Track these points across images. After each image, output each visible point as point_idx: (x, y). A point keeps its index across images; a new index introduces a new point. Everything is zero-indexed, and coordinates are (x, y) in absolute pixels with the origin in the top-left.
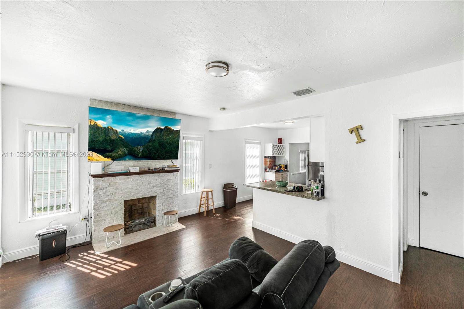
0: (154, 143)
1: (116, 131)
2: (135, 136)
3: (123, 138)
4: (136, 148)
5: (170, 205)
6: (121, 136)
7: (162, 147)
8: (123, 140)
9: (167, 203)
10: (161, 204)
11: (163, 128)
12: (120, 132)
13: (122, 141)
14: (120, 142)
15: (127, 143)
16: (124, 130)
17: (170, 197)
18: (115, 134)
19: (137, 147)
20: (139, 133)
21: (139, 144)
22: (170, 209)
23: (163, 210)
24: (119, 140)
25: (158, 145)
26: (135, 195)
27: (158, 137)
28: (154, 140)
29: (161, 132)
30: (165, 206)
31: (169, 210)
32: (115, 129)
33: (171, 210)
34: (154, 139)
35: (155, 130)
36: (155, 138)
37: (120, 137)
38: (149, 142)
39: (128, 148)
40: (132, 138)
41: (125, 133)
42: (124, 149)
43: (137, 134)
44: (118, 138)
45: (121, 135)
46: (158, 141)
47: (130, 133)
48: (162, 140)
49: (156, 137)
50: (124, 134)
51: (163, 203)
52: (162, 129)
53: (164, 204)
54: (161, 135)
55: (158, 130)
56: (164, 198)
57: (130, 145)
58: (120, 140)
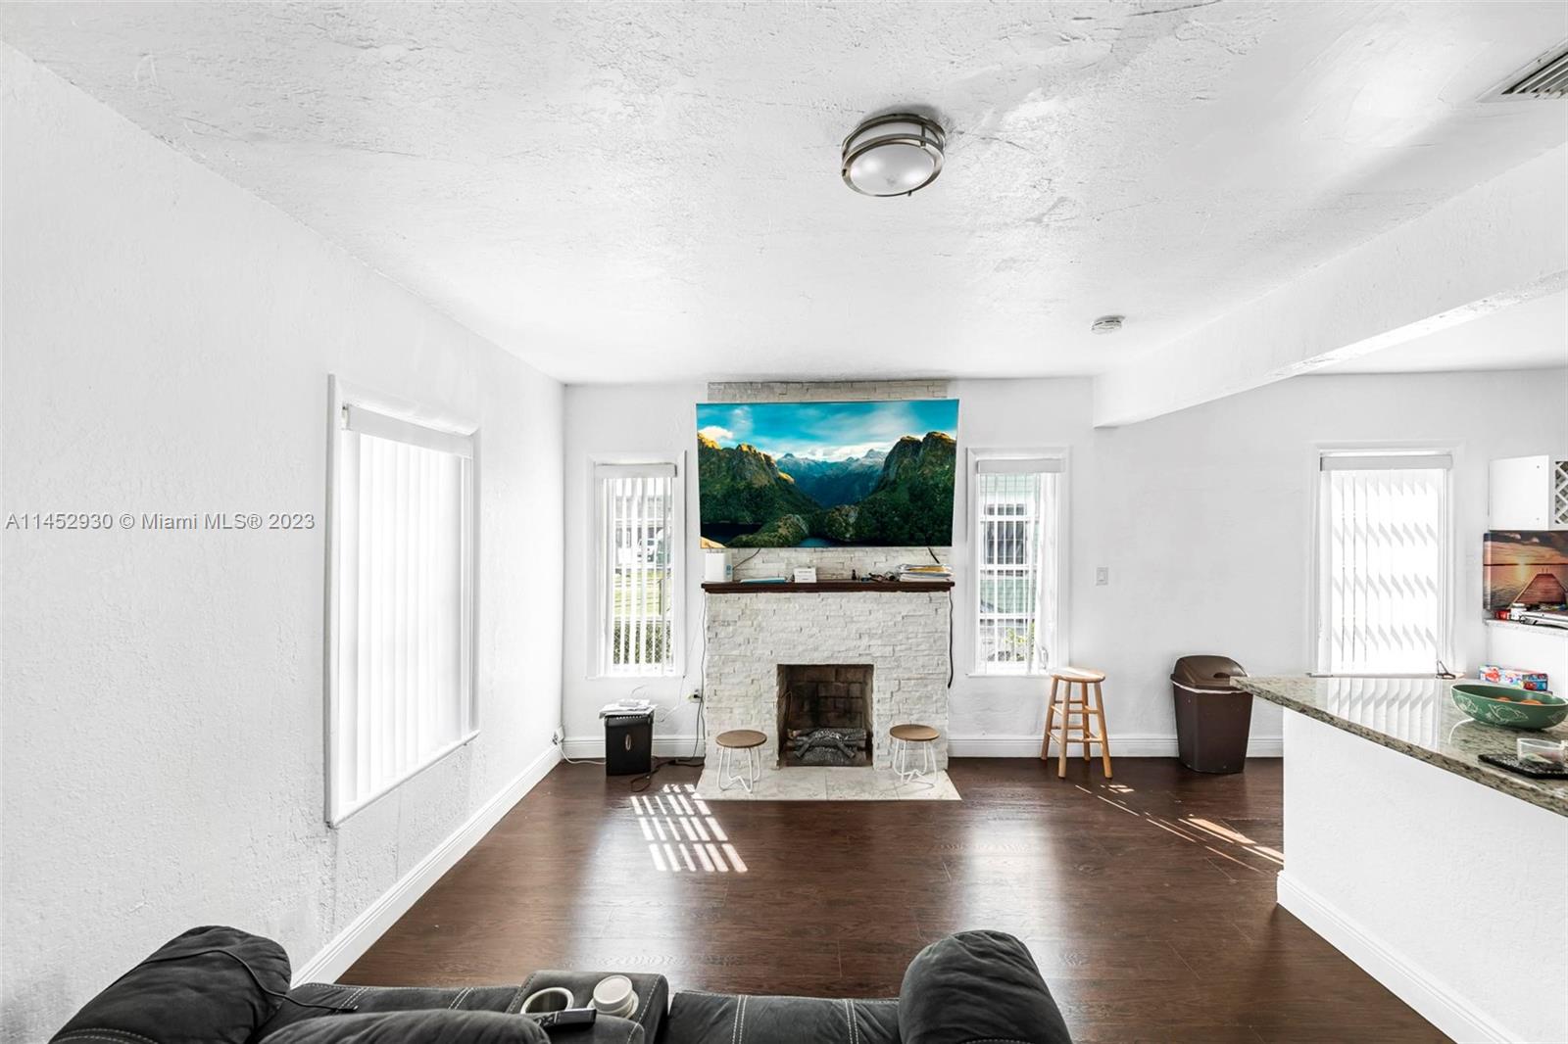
0: (894, 490)
1: (768, 458)
2: (829, 472)
3: (792, 480)
4: (837, 513)
5: (917, 707)
6: (784, 476)
7: (920, 503)
8: (791, 490)
9: (907, 695)
10: (884, 694)
11: (921, 437)
12: (779, 462)
13: (790, 493)
14: (781, 496)
15: (804, 497)
16: (791, 455)
17: (916, 676)
18: (764, 470)
19: (838, 510)
20: (843, 460)
21: (846, 498)
22: (917, 720)
23: (892, 716)
24: (777, 488)
25: (907, 497)
26: (806, 654)
27: (905, 470)
28: (895, 482)
29: (916, 452)
30: (898, 703)
31: (913, 720)
32: (763, 452)
33: (921, 723)
34: (892, 476)
35: (895, 448)
36: (897, 473)
37: (780, 478)
38: (879, 488)
39: (808, 512)
40: (821, 479)
41: (796, 463)
42: (797, 518)
43: (835, 463)
44: (774, 482)
45: (783, 472)
46: (908, 485)
47: (812, 463)
48: (921, 479)
49: (900, 471)
50: (794, 468)
51: (892, 693)
52: (918, 441)
53: (898, 697)
54: (915, 461)
55: (905, 446)
56: (895, 676)
57: (816, 504)
58: (780, 488)
